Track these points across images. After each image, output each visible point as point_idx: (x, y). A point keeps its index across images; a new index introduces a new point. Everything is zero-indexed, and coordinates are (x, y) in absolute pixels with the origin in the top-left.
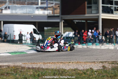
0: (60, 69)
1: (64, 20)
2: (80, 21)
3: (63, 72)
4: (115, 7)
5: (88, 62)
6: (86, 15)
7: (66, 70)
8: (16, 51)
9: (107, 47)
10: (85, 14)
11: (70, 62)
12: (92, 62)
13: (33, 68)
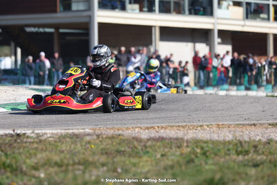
2: (41, 30)
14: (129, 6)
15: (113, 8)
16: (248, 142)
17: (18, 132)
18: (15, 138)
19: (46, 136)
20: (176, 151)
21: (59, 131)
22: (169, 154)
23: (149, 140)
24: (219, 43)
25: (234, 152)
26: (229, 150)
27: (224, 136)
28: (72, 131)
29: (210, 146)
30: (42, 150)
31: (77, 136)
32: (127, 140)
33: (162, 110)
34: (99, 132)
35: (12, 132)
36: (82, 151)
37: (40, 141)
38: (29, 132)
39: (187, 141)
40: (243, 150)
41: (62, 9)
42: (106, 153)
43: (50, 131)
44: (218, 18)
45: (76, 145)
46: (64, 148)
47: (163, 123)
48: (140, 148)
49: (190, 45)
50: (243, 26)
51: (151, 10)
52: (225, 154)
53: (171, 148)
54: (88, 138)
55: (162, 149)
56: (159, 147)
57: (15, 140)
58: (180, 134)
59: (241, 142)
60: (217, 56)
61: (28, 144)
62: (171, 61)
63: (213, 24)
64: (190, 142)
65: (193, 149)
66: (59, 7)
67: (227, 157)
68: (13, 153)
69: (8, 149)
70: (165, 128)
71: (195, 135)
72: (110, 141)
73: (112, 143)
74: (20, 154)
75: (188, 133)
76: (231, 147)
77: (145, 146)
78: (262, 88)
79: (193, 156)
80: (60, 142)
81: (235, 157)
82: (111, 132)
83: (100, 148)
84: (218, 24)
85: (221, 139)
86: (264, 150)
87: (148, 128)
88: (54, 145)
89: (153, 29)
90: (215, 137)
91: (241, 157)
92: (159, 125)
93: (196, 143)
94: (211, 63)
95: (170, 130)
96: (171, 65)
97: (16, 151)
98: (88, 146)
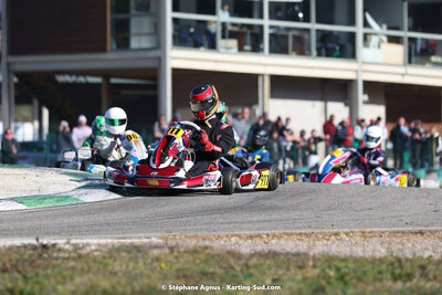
1: (18, 74)
2: (82, 79)
4: (224, 25)
14: (221, 43)
15: (197, 45)
16: (411, 261)
17: (45, 242)
18: (39, 251)
19: (88, 249)
20: (296, 274)
21: (110, 241)
22: (285, 278)
23: (252, 256)
24: (365, 103)
25: (389, 276)
26: (380, 273)
27: (374, 251)
28: (129, 241)
29: (351, 265)
30: (82, 270)
31: (137, 249)
32: (218, 255)
33: (273, 208)
34: (174, 244)
35: (35, 242)
36: (146, 272)
37: (80, 257)
38: (61, 242)
39: (314, 258)
40: (403, 273)
41: (114, 46)
42: (185, 277)
43: (95, 241)
44: (364, 63)
45: (137, 263)
46: (117, 268)
47: (275, 229)
48: (238, 269)
49: (319, 105)
50: (403, 75)
51: (256, 49)
52: (375, 279)
53: (288, 269)
54: (156, 252)
55: (273, 271)
56: (269, 268)
57: (40, 255)
58: (303, 246)
59: (399, 261)
60: (361, 122)
61: (59, 261)
62: (288, 130)
63: (357, 71)
64: (319, 259)
65: (323, 270)
66: (111, 43)
67: (378, 284)
68: (37, 275)
69: (29, 269)
70: (279, 237)
71: (326, 249)
72: (190, 258)
73: (194, 260)
74: (47, 277)
75: (314, 245)
76: (384, 267)
77: (247, 266)
78: (434, 175)
79: (323, 283)
80: (110, 257)
81: (390, 283)
82: (192, 243)
83: (174, 269)
84: (364, 71)
85: (369, 254)
86: (437, 273)
87: (251, 237)
88: (101, 263)
89: (260, 79)
90: (359, 252)
91: (399, 285)
92: (269, 232)
93: (327, 261)
94: (352, 134)
95: (287, 240)
96: (289, 138)
97: (41, 272)
98: (156, 264)
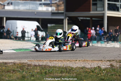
0: (67, 67)
1: (69, 17)
2: (85, 18)
3: (70, 70)
5: (96, 60)
6: (92, 12)
7: (73, 68)
8: (21, 48)
9: (113, 46)
10: (90, 11)
11: (76, 60)
12: (99, 60)
13: (40, 65)
14: (120, 9)
